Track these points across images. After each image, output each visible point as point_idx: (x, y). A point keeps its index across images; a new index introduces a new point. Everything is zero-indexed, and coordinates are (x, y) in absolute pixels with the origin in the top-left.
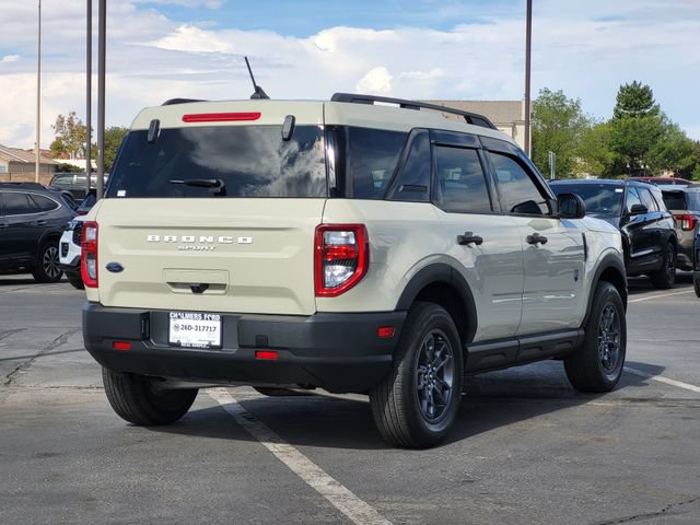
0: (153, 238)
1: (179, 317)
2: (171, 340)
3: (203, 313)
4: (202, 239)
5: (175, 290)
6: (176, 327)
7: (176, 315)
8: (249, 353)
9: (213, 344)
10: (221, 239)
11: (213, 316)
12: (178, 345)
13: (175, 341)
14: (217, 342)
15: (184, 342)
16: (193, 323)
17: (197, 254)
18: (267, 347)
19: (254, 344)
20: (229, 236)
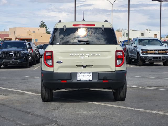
0: (72, 55)
1: (80, 74)
2: (78, 79)
3: (87, 72)
4: (86, 55)
5: (78, 67)
6: (79, 76)
7: (79, 73)
8: (101, 81)
9: (90, 79)
10: (92, 54)
11: (90, 73)
12: (80, 80)
13: (79, 79)
14: (91, 79)
15: (82, 79)
16: (84, 75)
17: (85, 58)
18: (106, 79)
19: (103, 79)
20: (94, 54)
